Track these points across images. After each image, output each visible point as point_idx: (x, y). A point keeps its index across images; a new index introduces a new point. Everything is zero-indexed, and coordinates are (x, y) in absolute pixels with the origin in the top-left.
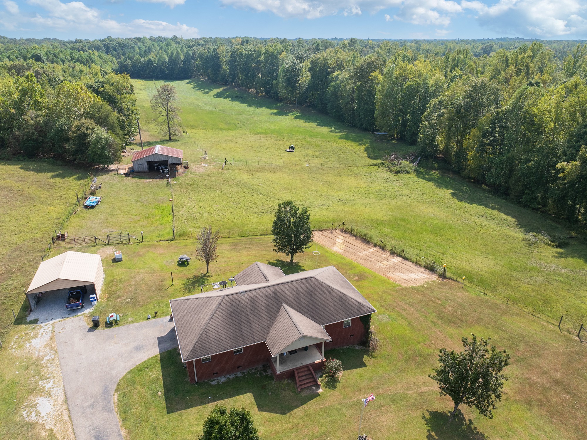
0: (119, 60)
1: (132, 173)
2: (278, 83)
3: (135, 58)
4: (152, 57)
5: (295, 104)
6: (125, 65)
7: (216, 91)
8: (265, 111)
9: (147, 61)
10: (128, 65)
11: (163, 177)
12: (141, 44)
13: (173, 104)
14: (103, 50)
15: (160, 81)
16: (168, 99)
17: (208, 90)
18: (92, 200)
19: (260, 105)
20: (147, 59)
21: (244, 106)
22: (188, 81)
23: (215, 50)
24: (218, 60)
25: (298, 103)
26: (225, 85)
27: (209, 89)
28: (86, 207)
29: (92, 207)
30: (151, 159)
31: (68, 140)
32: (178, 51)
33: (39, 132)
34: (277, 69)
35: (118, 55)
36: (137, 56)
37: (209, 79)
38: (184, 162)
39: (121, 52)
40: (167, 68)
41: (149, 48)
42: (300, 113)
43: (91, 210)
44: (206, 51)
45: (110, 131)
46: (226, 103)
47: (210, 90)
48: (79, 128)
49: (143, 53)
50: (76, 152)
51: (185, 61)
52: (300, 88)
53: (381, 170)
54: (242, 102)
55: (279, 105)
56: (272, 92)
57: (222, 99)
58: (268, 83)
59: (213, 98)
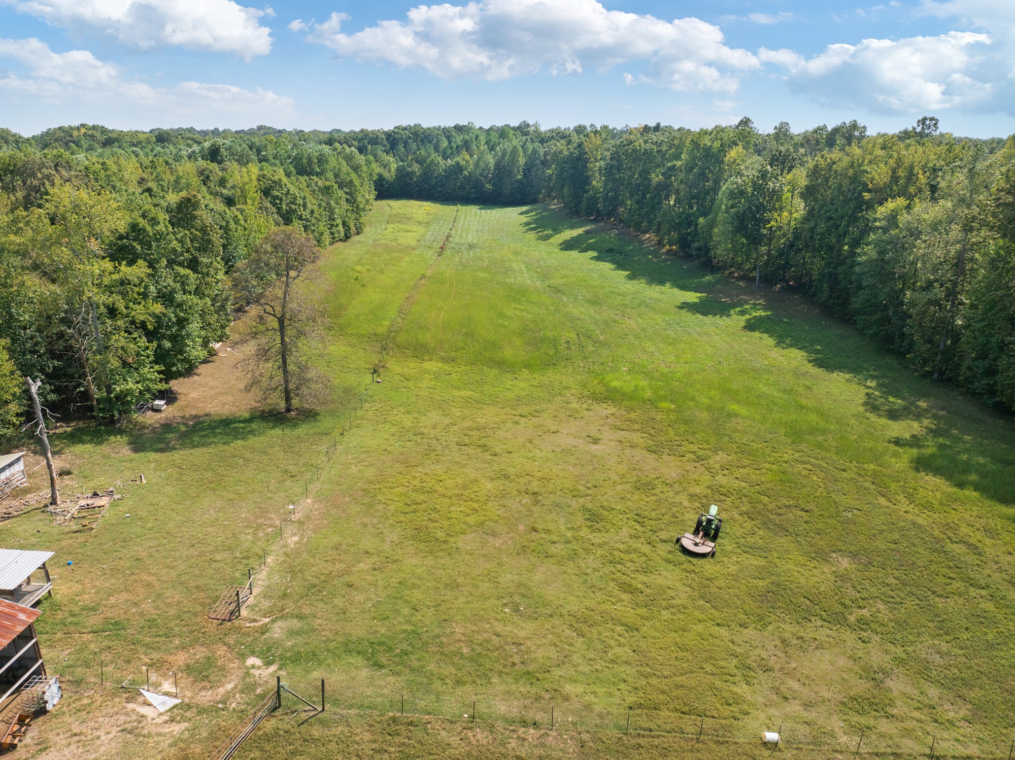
2: (712, 225)
3: (430, 160)
5: (753, 279)
6: (408, 173)
7: (569, 234)
9: (453, 166)
10: (413, 173)
15: (469, 207)
17: (550, 232)
19: (657, 277)
20: (451, 163)
23: (581, 145)
24: (586, 167)
25: (760, 277)
26: (595, 221)
27: (553, 230)
32: (516, 150)
34: (716, 189)
37: (566, 206)
40: (490, 180)
47: (557, 231)
49: (450, 152)
52: (770, 239)
54: (620, 266)
55: (708, 278)
56: (695, 245)
57: (574, 254)
58: (688, 221)
59: (557, 250)
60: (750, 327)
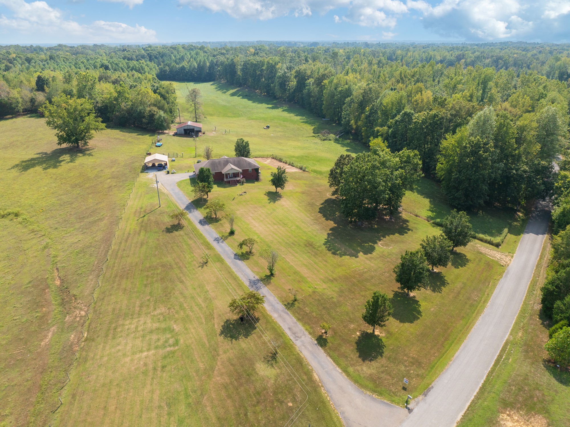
0: (160, 67)
1: (176, 135)
2: (275, 86)
3: (172, 65)
4: (185, 64)
6: (164, 70)
7: (232, 91)
8: (264, 105)
9: (181, 67)
10: (166, 70)
11: (192, 137)
12: (175, 53)
13: (199, 100)
14: (147, 58)
15: (190, 83)
16: (195, 96)
18: (158, 144)
19: (261, 102)
20: (181, 66)
21: (250, 102)
22: (211, 83)
23: (232, 60)
24: (235, 68)
25: (287, 100)
26: (239, 86)
27: (226, 90)
28: (157, 146)
29: (159, 146)
30: (186, 128)
31: (144, 117)
32: (205, 59)
33: (128, 114)
34: (275, 76)
35: (159, 62)
36: (173, 64)
37: (228, 82)
38: (203, 131)
39: (161, 60)
40: (196, 72)
41: (182, 56)
42: (288, 107)
43: (159, 148)
44: (226, 60)
45: (165, 113)
46: (237, 100)
47: (228, 90)
48: (150, 111)
49: (178, 61)
50: (148, 123)
51: (210, 68)
52: (289, 90)
53: (316, 139)
54: (249, 100)
55: (275, 101)
56: (271, 92)
57: (235, 97)
58: (268, 86)
59: (229, 96)
60: (283, 111)
